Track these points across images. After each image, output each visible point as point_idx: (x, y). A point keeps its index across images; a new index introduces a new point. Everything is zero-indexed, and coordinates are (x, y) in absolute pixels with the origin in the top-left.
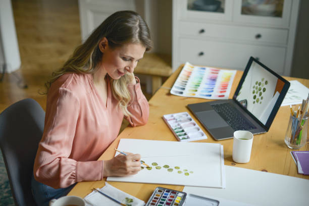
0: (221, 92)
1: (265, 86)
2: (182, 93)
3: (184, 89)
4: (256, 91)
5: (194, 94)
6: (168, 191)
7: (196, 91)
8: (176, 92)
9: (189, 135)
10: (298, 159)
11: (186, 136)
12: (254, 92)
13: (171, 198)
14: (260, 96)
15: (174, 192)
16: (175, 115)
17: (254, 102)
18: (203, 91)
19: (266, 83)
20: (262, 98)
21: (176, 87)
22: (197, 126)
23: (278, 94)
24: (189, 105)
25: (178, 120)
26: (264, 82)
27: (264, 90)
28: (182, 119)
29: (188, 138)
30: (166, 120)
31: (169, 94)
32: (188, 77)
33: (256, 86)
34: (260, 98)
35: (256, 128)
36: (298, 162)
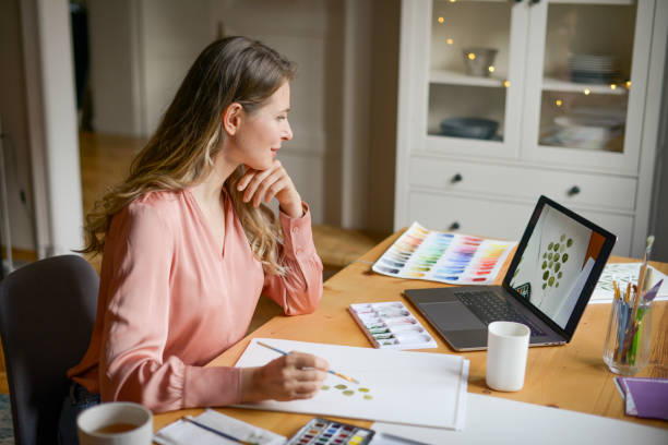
0: (479, 273)
1: (567, 251)
2: (396, 272)
3: (402, 265)
4: (548, 262)
5: (423, 275)
6: (337, 426)
7: (428, 270)
8: (385, 269)
9: (399, 338)
10: (628, 390)
11: (391, 341)
12: (544, 267)
13: (341, 439)
14: (556, 271)
15: (349, 428)
16: (375, 306)
17: (544, 286)
18: (440, 271)
19: (570, 243)
20: (560, 275)
21: (385, 261)
22: (419, 324)
23: (591, 262)
24: (406, 291)
25: (380, 313)
26: (565, 242)
27: (565, 258)
28: (388, 313)
29: (396, 342)
30: (355, 312)
31: (370, 272)
32: (415, 246)
33: (549, 252)
34: (556, 275)
35: (544, 335)
36: (629, 395)
